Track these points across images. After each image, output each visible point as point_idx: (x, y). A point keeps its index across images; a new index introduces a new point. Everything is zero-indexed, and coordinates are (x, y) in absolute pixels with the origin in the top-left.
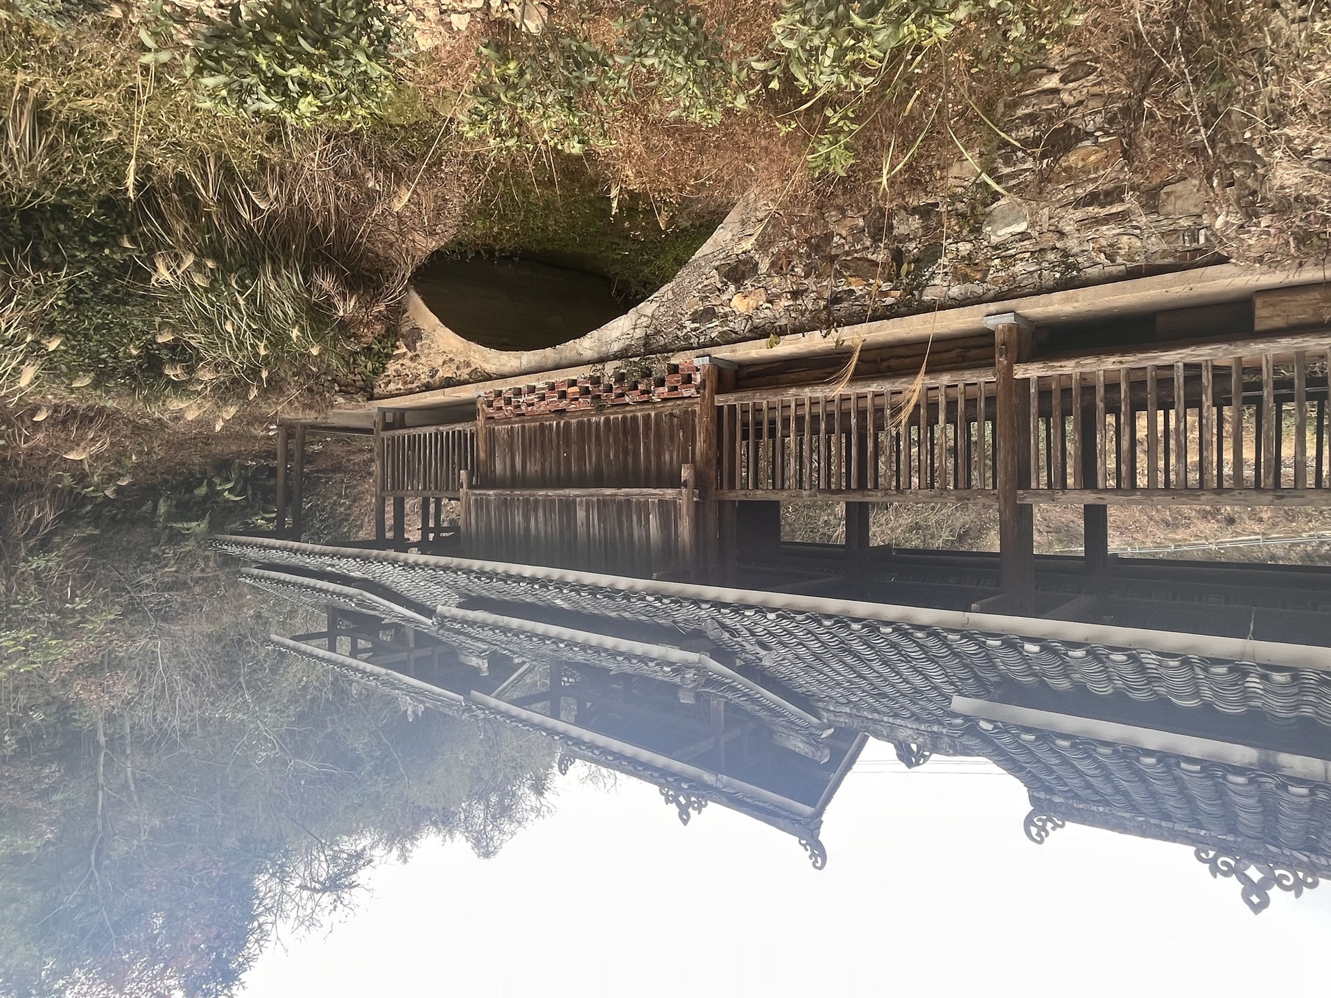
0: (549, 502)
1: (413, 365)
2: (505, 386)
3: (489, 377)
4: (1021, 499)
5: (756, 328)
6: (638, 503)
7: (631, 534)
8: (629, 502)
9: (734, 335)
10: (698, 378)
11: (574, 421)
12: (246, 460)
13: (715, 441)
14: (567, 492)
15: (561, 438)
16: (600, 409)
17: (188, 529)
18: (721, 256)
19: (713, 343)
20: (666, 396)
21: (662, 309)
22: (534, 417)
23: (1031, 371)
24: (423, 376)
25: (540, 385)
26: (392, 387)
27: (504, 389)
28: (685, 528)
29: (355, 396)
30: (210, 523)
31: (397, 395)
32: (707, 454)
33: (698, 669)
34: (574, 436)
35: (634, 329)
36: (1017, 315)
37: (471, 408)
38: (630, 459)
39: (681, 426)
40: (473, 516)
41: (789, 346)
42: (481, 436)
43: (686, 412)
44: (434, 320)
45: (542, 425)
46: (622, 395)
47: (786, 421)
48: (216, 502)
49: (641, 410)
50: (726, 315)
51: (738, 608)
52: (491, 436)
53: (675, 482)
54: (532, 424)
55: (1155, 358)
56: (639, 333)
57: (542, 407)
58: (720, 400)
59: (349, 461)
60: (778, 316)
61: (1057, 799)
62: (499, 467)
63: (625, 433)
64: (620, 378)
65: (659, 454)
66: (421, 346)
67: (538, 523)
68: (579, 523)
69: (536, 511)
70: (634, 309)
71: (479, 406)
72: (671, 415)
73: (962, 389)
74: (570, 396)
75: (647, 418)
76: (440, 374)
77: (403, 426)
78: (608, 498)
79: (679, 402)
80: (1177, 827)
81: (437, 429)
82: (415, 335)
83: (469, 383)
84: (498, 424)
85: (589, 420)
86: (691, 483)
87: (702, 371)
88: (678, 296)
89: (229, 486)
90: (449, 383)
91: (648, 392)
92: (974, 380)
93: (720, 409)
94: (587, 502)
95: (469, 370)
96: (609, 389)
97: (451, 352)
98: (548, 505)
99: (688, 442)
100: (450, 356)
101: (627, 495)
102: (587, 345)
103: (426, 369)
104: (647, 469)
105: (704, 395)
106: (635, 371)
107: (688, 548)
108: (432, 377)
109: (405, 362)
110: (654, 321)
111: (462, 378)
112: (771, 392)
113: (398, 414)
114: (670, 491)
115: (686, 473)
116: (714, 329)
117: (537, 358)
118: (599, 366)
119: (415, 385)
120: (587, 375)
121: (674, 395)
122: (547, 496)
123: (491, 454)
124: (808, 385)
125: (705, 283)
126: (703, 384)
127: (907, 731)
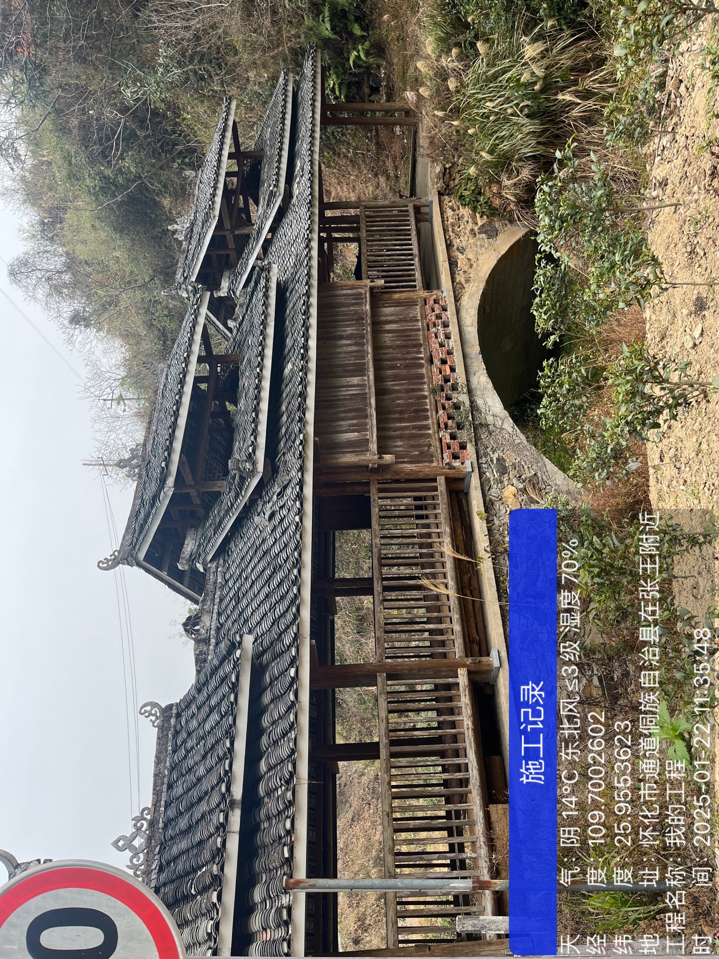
0: (362, 355)
1: (467, 232)
2: (450, 314)
3: (457, 299)
4: (380, 675)
5: (493, 504)
6: (366, 424)
7: (343, 419)
8: (366, 417)
9: (487, 488)
10: (457, 464)
11: (424, 371)
12: (385, 68)
13: (412, 477)
14: (371, 369)
15: (411, 361)
16: (433, 391)
17: (323, 21)
18: (544, 477)
19: (481, 474)
20: (444, 441)
21: (507, 436)
22: (427, 339)
23: (462, 678)
24: (458, 241)
25: (452, 343)
26: (450, 213)
27: (448, 313)
28: (349, 458)
29: (441, 181)
30: (330, 39)
31: (442, 218)
32: (402, 472)
33: (253, 471)
34: (413, 371)
35: (493, 415)
36: (498, 669)
37: (434, 284)
38: (397, 416)
39: (422, 453)
40: (349, 292)
41: (479, 526)
42: (411, 294)
43: (432, 456)
44: (504, 250)
45: (421, 345)
46: (444, 408)
47: (428, 526)
48: (347, 43)
49: (433, 423)
50: (502, 482)
51: (300, 497)
52: (411, 303)
53: (382, 450)
54: (421, 337)
55: (471, 747)
56: (490, 419)
57: (435, 346)
58: (441, 480)
59: (387, 156)
60: (501, 518)
61: (173, 721)
62: (388, 310)
63: (416, 411)
64: (457, 407)
65: (401, 437)
66: (483, 239)
67: (346, 346)
68: (348, 379)
69: (356, 344)
70: (508, 415)
71: (435, 292)
72: (430, 445)
73: (450, 638)
74: (443, 367)
75: (427, 427)
76: (460, 256)
77: (418, 221)
78: (368, 401)
79: (439, 450)
80: (164, 795)
81: (416, 255)
82: (491, 232)
83: (453, 282)
84: (421, 308)
85: (425, 383)
86: (382, 462)
87: (462, 466)
88: (516, 448)
89: (362, 56)
90: (453, 264)
91: (446, 427)
92: (457, 645)
93: (435, 480)
94: (364, 385)
95: (463, 282)
96: (448, 398)
97: (478, 265)
98: (360, 354)
99: (410, 458)
100: (475, 265)
101: (371, 416)
102: (482, 379)
103: (464, 243)
104: (390, 429)
105: (445, 468)
106: (462, 417)
107: (334, 461)
108: (458, 249)
109: (470, 224)
110: (498, 430)
111: (456, 276)
112: (447, 515)
113: (428, 217)
114: (375, 446)
115: (388, 458)
116: (492, 474)
117: (472, 339)
118: (465, 390)
119: (451, 234)
120: (459, 381)
121: (445, 447)
122: (368, 354)
123: (398, 303)
124: (452, 540)
125: (525, 467)
126: (452, 468)
127: (208, 622)
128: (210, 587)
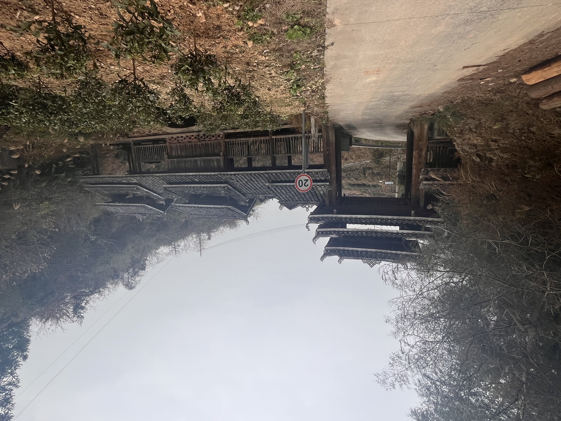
0: (190, 161)
2: (174, 136)
3: (169, 134)
6: (212, 159)
7: (211, 166)
8: (209, 160)
11: (193, 144)
13: (225, 147)
14: (194, 158)
15: (190, 147)
16: (200, 141)
17: (60, 176)
20: (214, 139)
22: (183, 143)
24: (146, 133)
25: (184, 136)
28: (222, 163)
31: (138, 137)
32: (224, 150)
33: (226, 187)
34: (193, 147)
37: (164, 140)
38: (208, 151)
39: (218, 145)
42: (168, 147)
43: (219, 142)
45: (185, 145)
46: (205, 139)
47: (238, 144)
49: (209, 142)
52: (171, 147)
53: (219, 155)
57: (185, 141)
58: (226, 140)
62: (174, 154)
63: (206, 146)
64: (204, 135)
65: (214, 151)
67: (188, 165)
68: (199, 164)
69: (187, 162)
71: (167, 140)
72: (216, 143)
73: (265, 139)
74: (192, 138)
75: (211, 143)
76: (152, 132)
77: (141, 144)
78: (205, 159)
79: (217, 140)
83: (163, 135)
84: (172, 144)
85: (197, 144)
87: (222, 135)
91: (210, 138)
92: (267, 138)
93: (226, 142)
94: (200, 160)
95: (162, 132)
96: (202, 137)
99: (220, 148)
101: (209, 158)
105: (222, 139)
106: (208, 134)
107: (223, 167)
108: (150, 133)
111: (160, 134)
113: (139, 141)
114: (218, 157)
115: (221, 154)
117: (182, 130)
118: (199, 133)
119: (144, 135)
120: (196, 134)
122: (189, 159)
126: (222, 137)
127: (261, 197)
128: (253, 197)
